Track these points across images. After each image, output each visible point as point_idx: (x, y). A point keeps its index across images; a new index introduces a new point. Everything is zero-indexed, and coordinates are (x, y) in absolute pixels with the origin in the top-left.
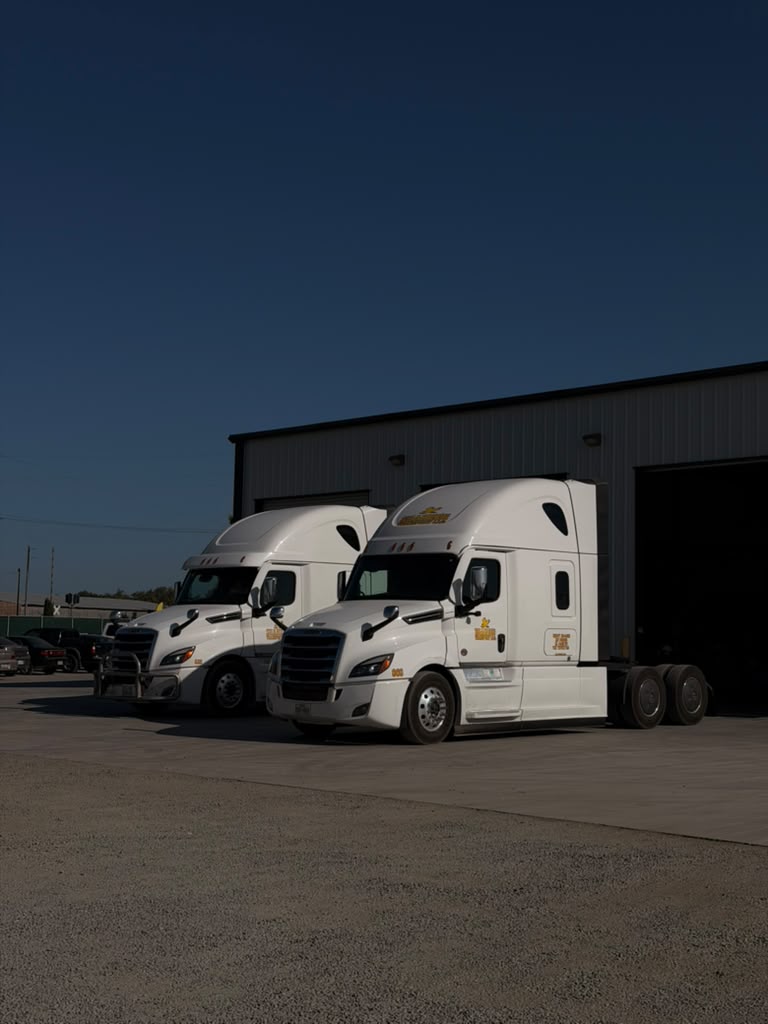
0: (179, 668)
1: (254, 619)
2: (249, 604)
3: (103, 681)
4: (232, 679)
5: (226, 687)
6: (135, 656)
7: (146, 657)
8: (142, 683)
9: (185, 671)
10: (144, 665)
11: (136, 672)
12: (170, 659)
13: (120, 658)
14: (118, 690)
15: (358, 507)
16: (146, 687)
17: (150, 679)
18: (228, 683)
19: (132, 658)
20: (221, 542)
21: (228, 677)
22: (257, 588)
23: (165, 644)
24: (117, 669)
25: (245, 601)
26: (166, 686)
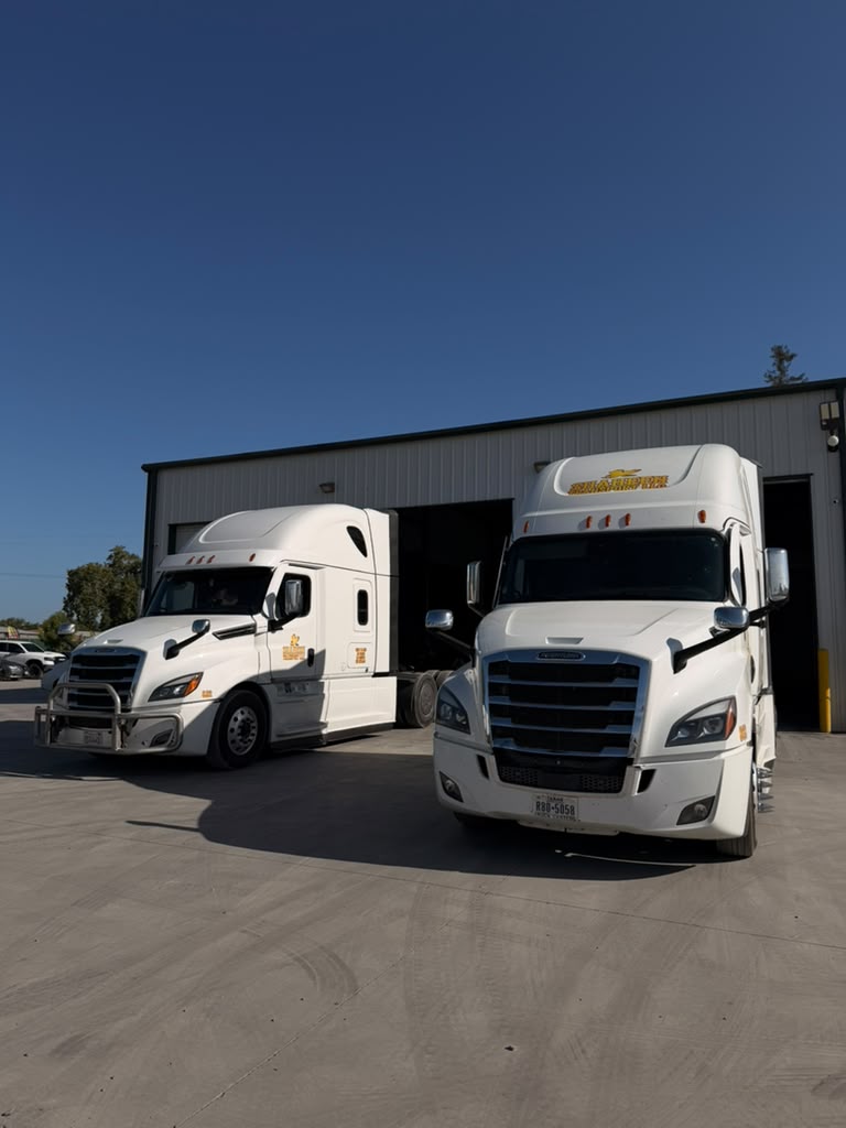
0: (181, 704)
1: (270, 633)
2: (264, 615)
3: (53, 724)
4: (246, 715)
5: (239, 727)
6: (111, 688)
7: (127, 689)
8: (123, 729)
9: (190, 710)
10: (124, 699)
11: (113, 711)
12: (164, 692)
13: (80, 690)
14: (78, 737)
15: (362, 509)
16: (128, 734)
17: (134, 721)
18: (243, 721)
19: (105, 691)
20: (206, 539)
21: (242, 713)
22: (273, 594)
23: (155, 671)
24: (75, 705)
25: (259, 610)
26: (159, 731)
